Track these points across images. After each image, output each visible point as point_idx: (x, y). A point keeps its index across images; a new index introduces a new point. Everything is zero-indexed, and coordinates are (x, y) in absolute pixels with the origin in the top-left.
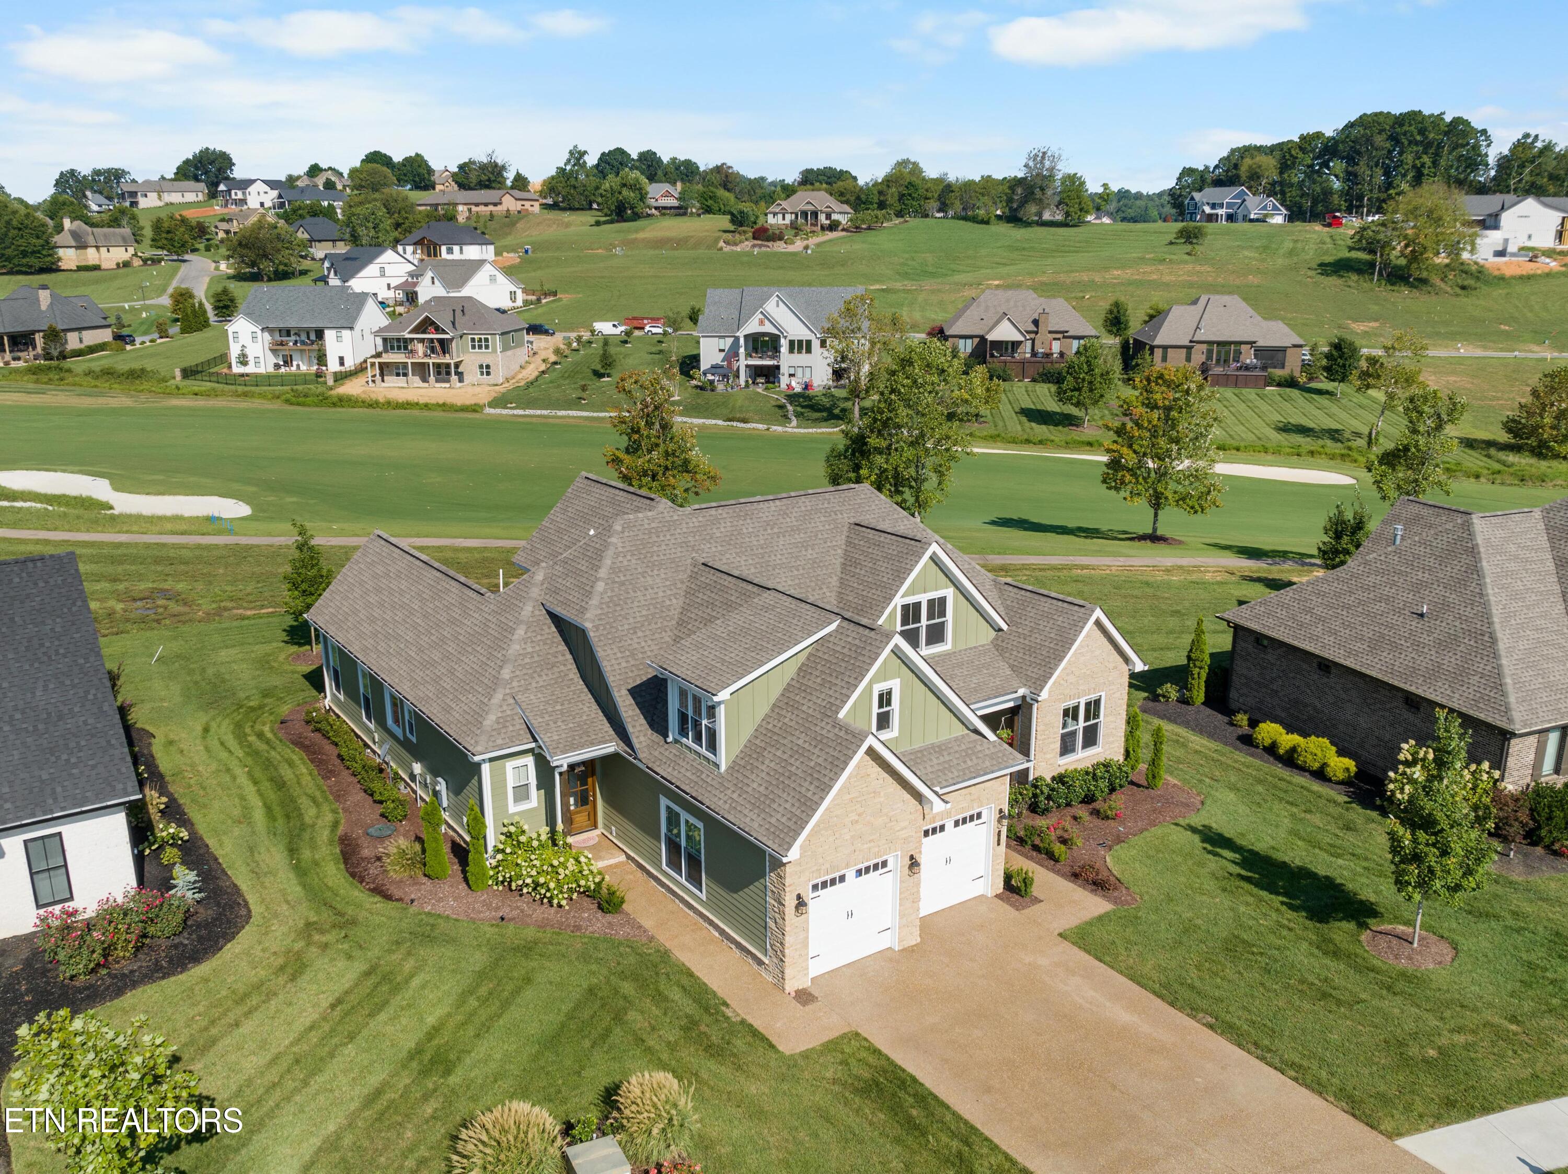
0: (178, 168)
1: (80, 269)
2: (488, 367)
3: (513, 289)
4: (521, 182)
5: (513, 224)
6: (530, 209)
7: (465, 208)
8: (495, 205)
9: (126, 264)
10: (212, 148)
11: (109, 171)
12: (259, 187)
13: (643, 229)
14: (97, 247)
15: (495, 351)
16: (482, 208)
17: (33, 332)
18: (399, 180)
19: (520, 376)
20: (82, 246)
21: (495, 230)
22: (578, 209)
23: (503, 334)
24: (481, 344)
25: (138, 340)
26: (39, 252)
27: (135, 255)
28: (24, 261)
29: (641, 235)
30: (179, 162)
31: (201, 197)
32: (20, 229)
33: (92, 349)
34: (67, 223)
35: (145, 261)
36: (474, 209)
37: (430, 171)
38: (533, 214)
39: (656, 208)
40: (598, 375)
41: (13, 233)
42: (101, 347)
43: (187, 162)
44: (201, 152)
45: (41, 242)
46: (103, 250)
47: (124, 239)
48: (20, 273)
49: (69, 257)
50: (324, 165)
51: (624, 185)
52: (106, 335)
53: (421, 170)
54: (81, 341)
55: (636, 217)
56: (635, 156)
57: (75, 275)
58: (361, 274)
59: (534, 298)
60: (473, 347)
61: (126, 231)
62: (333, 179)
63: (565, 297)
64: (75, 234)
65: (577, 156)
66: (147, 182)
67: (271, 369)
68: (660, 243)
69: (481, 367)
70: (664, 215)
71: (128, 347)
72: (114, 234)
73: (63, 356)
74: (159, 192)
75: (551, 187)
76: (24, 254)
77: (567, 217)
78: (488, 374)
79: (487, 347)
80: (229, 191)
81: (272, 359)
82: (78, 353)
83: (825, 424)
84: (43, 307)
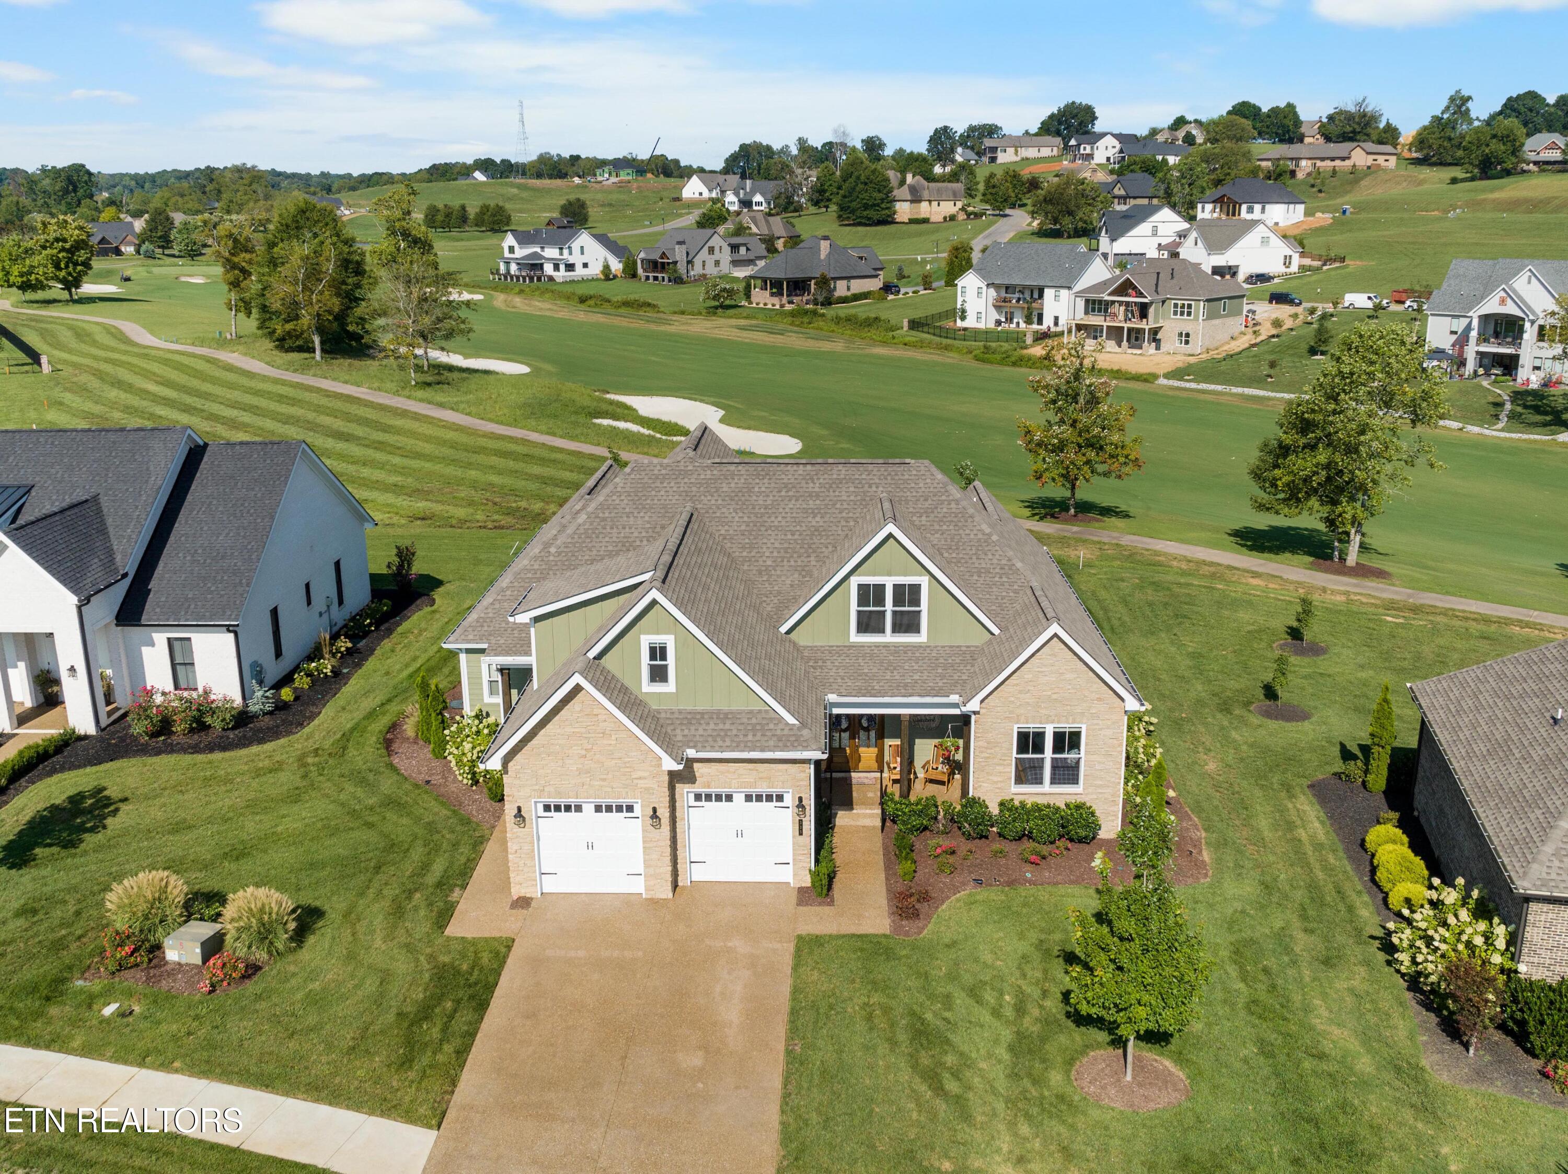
0: (1042, 123)
1: (912, 221)
2: (1188, 335)
3: (1289, 252)
4: (1390, 135)
5: (1357, 181)
6: (1384, 164)
7: (1310, 162)
8: (1343, 159)
9: (952, 218)
10: (1078, 101)
11: (985, 127)
12: (1109, 141)
13: (1501, 188)
14: (930, 201)
15: (1196, 318)
16: (1328, 163)
17: (810, 279)
18: (1260, 134)
19: (1225, 348)
20: (916, 199)
21: (1334, 188)
22: (1450, 164)
23: (1208, 301)
24: (1186, 310)
25: (903, 290)
26: (878, 205)
27: (963, 209)
28: (865, 213)
29: (1496, 195)
30: (1046, 115)
31: (1055, 152)
33: (856, 297)
34: (909, 178)
35: (969, 215)
36: (1319, 163)
37: (1298, 123)
38: (1385, 170)
39: (1536, 163)
40: (1313, 351)
41: (861, 186)
42: (865, 295)
43: (1052, 117)
44: (1067, 106)
45: (881, 195)
46: (935, 204)
47: (955, 193)
48: (860, 224)
49: (903, 210)
50: (1190, 117)
51: (1494, 136)
52: (874, 285)
53: (1286, 122)
54: (849, 289)
55: (1508, 173)
56: (1551, 100)
57: (904, 227)
58: (1131, 233)
59: (1317, 263)
60: (1175, 313)
61: (959, 186)
62: (1194, 132)
63: (1352, 264)
64: (913, 189)
65: (1459, 103)
66: (1011, 137)
67: (991, 325)
68: (1513, 205)
69: (1181, 335)
70: (1544, 171)
71: (891, 297)
73: (828, 302)
74: (1016, 147)
75: (1421, 141)
76: (866, 207)
77: (1426, 172)
78: (1187, 342)
79: (1189, 314)
80: (1079, 145)
81: (994, 315)
82: (844, 300)
83: (1540, 429)
84: (822, 257)
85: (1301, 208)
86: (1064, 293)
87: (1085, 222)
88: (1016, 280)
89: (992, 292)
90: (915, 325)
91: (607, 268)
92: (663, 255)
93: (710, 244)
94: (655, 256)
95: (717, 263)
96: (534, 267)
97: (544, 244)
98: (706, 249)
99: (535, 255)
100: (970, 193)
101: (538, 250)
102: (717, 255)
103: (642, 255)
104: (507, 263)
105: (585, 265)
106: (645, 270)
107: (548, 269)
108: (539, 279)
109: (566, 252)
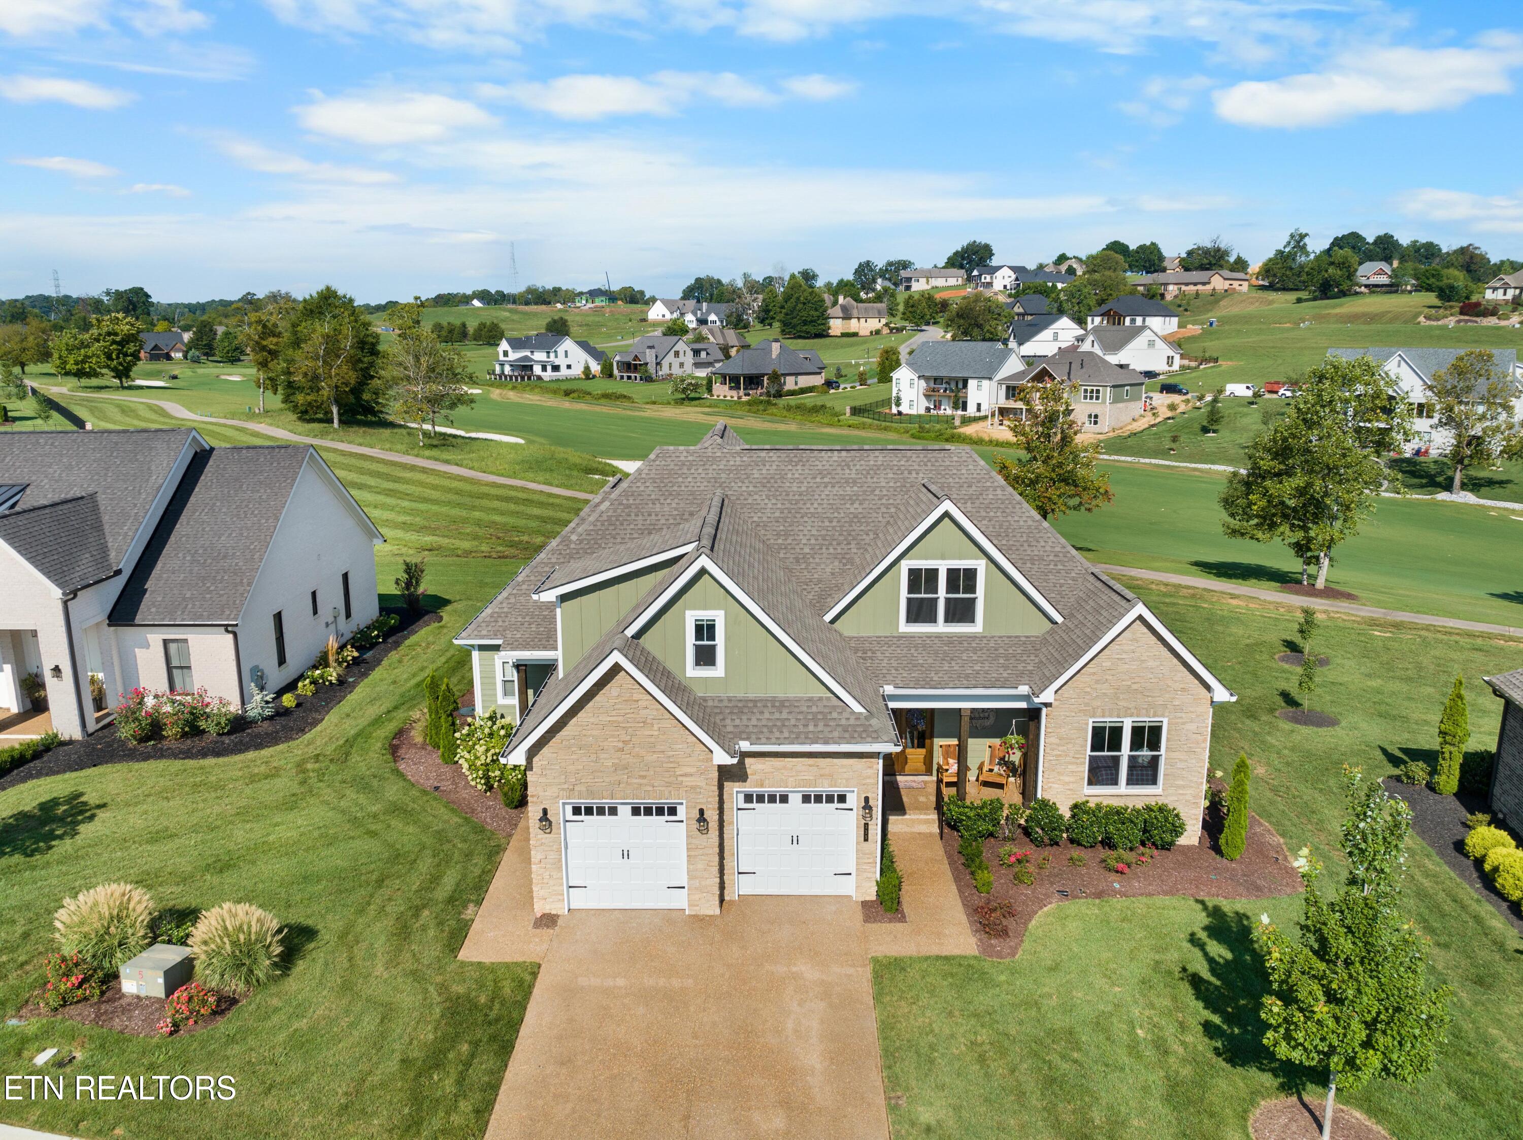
0: (949, 258)
1: (844, 335)
2: (1096, 416)
3: (1171, 353)
4: (1241, 265)
5: (1217, 302)
6: (1238, 288)
7: (1176, 287)
8: (1204, 284)
9: (878, 332)
10: (978, 241)
11: (899, 262)
12: (1006, 272)
13: (1341, 305)
14: (859, 318)
15: (1104, 402)
16: (1191, 287)
17: (763, 375)
18: (1130, 266)
19: (1129, 427)
20: (847, 317)
21: (1198, 307)
22: (1292, 290)
23: (1114, 386)
24: (1094, 395)
25: (842, 386)
26: (816, 321)
27: (887, 325)
28: (804, 328)
29: (1337, 311)
30: (950, 253)
31: (960, 281)
32: (805, 303)
33: (803, 391)
34: (841, 299)
35: (891, 329)
36: (1184, 288)
37: (1161, 258)
38: (1240, 293)
39: (1366, 286)
40: (1205, 430)
41: (800, 306)
42: (810, 389)
43: (956, 253)
44: (969, 245)
45: (817, 313)
46: (862, 320)
47: (879, 312)
48: (800, 337)
49: (836, 326)
50: (1069, 255)
51: (1332, 263)
52: (818, 380)
53: (1152, 257)
54: (796, 384)
55: (1343, 294)
56: (1370, 240)
57: (838, 340)
58: (1035, 339)
59: (1193, 364)
60: (1085, 397)
61: (882, 306)
62: (1075, 266)
63: (1224, 364)
64: (844, 308)
65: (1299, 241)
67: (922, 411)
68: (1354, 318)
69: (1090, 416)
70: (1374, 292)
71: (832, 391)
72: (875, 309)
73: (779, 394)
74: (928, 278)
75: (1267, 270)
76: (805, 323)
77: (1273, 296)
78: (1096, 423)
79: (1097, 398)
80: (980, 275)
81: (924, 403)
82: (792, 393)
83: (1419, 490)
84: (774, 356)
85: (1175, 320)
86: (985, 383)
87: (991, 333)
88: (943, 373)
89: (923, 383)
90: (856, 411)
91: (587, 369)
92: (636, 358)
93: (675, 349)
94: (629, 359)
95: (682, 365)
96: (525, 368)
97: (533, 348)
98: (672, 353)
99: (526, 358)
100: (891, 312)
101: (529, 354)
102: (682, 358)
103: (617, 358)
104: (502, 365)
105: (569, 367)
106: (620, 371)
107: (537, 370)
108: (529, 378)
109: (552, 355)
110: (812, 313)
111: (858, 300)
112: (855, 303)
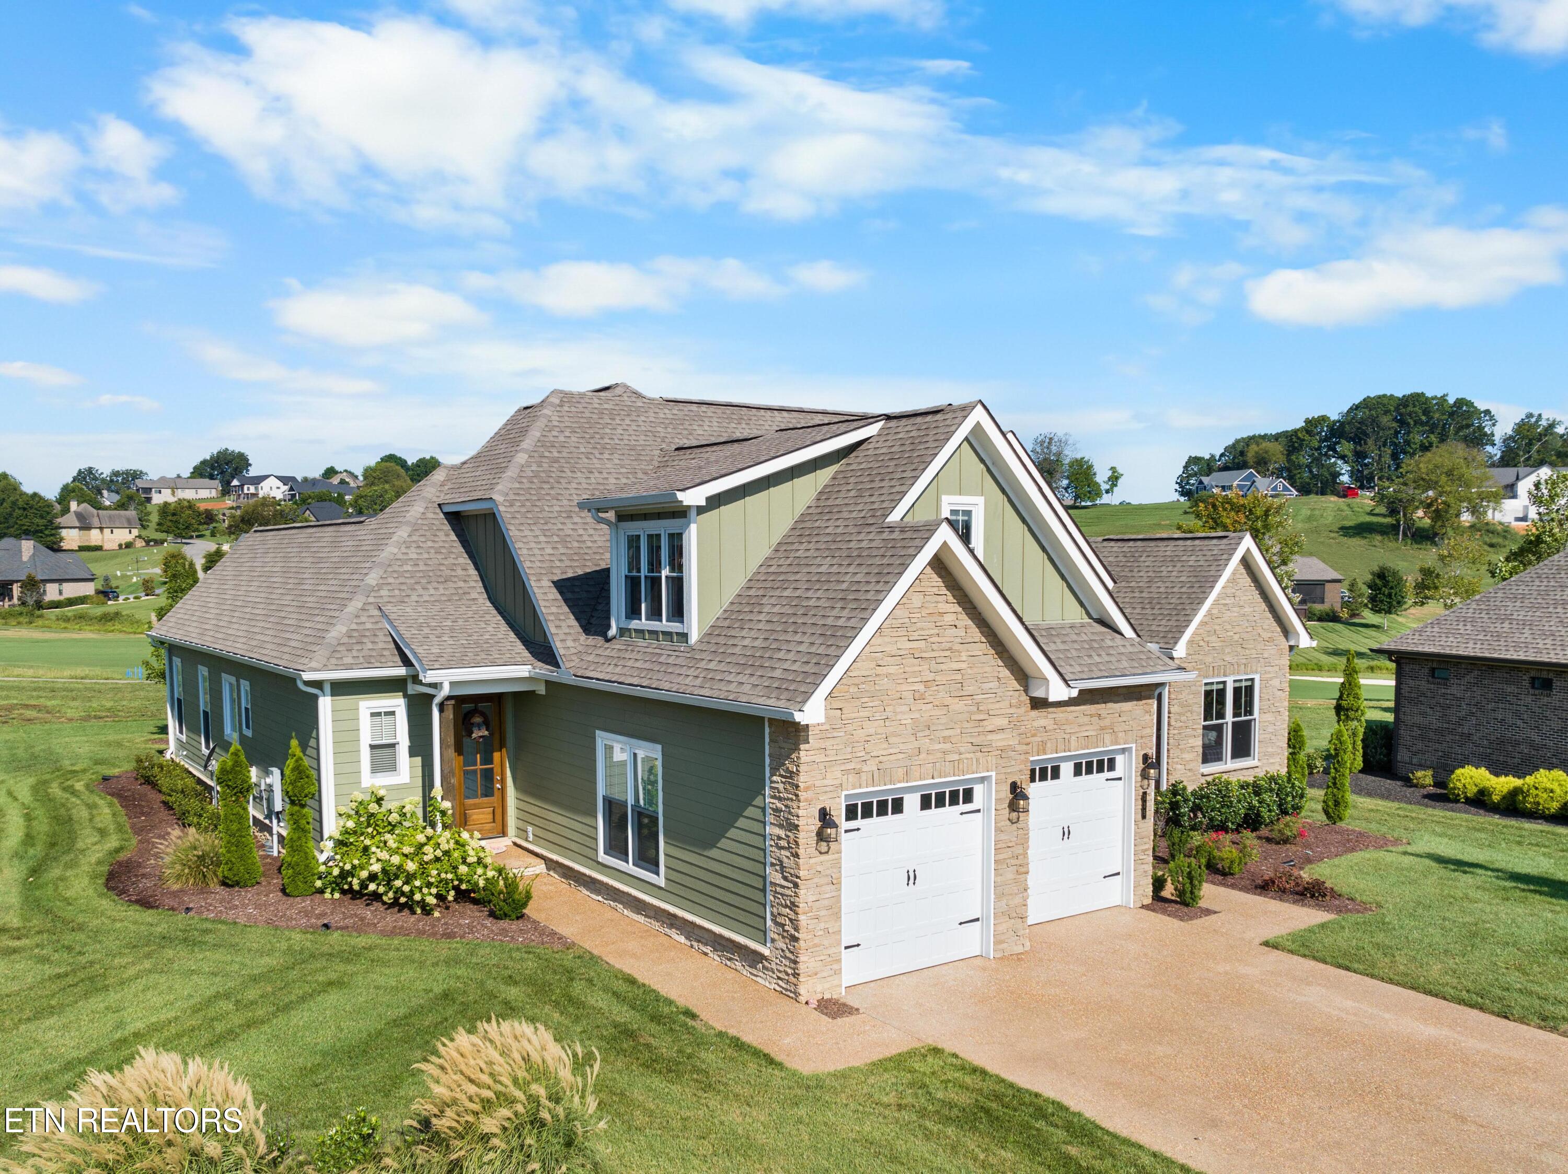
0: (195, 468)
1: (82, 549)
9: (129, 545)
10: (231, 449)
11: (127, 473)
12: (271, 482)
14: (101, 529)
20: (85, 527)
25: (123, 597)
26: (41, 531)
27: (139, 537)
30: (196, 461)
31: (214, 493)
32: (25, 509)
33: (71, 602)
34: (74, 506)
35: (148, 542)
42: (82, 600)
43: (204, 462)
44: (219, 452)
45: (42, 522)
46: (107, 531)
47: (129, 521)
49: (71, 538)
50: (338, 468)
52: (88, 589)
53: (428, 467)
54: (61, 593)
61: (132, 513)
62: (348, 479)
64: (79, 516)
66: (163, 479)
71: (111, 603)
72: (120, 516)
74: (173, 489)
76: (27, 533)
80: (242, 486)
82: (57, 605)
84: (25, 558)
100: (143, 523)
110: (37, 520)
111: (99, 507)
112: (95, 511)
